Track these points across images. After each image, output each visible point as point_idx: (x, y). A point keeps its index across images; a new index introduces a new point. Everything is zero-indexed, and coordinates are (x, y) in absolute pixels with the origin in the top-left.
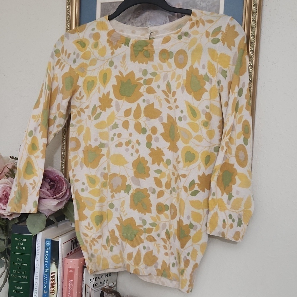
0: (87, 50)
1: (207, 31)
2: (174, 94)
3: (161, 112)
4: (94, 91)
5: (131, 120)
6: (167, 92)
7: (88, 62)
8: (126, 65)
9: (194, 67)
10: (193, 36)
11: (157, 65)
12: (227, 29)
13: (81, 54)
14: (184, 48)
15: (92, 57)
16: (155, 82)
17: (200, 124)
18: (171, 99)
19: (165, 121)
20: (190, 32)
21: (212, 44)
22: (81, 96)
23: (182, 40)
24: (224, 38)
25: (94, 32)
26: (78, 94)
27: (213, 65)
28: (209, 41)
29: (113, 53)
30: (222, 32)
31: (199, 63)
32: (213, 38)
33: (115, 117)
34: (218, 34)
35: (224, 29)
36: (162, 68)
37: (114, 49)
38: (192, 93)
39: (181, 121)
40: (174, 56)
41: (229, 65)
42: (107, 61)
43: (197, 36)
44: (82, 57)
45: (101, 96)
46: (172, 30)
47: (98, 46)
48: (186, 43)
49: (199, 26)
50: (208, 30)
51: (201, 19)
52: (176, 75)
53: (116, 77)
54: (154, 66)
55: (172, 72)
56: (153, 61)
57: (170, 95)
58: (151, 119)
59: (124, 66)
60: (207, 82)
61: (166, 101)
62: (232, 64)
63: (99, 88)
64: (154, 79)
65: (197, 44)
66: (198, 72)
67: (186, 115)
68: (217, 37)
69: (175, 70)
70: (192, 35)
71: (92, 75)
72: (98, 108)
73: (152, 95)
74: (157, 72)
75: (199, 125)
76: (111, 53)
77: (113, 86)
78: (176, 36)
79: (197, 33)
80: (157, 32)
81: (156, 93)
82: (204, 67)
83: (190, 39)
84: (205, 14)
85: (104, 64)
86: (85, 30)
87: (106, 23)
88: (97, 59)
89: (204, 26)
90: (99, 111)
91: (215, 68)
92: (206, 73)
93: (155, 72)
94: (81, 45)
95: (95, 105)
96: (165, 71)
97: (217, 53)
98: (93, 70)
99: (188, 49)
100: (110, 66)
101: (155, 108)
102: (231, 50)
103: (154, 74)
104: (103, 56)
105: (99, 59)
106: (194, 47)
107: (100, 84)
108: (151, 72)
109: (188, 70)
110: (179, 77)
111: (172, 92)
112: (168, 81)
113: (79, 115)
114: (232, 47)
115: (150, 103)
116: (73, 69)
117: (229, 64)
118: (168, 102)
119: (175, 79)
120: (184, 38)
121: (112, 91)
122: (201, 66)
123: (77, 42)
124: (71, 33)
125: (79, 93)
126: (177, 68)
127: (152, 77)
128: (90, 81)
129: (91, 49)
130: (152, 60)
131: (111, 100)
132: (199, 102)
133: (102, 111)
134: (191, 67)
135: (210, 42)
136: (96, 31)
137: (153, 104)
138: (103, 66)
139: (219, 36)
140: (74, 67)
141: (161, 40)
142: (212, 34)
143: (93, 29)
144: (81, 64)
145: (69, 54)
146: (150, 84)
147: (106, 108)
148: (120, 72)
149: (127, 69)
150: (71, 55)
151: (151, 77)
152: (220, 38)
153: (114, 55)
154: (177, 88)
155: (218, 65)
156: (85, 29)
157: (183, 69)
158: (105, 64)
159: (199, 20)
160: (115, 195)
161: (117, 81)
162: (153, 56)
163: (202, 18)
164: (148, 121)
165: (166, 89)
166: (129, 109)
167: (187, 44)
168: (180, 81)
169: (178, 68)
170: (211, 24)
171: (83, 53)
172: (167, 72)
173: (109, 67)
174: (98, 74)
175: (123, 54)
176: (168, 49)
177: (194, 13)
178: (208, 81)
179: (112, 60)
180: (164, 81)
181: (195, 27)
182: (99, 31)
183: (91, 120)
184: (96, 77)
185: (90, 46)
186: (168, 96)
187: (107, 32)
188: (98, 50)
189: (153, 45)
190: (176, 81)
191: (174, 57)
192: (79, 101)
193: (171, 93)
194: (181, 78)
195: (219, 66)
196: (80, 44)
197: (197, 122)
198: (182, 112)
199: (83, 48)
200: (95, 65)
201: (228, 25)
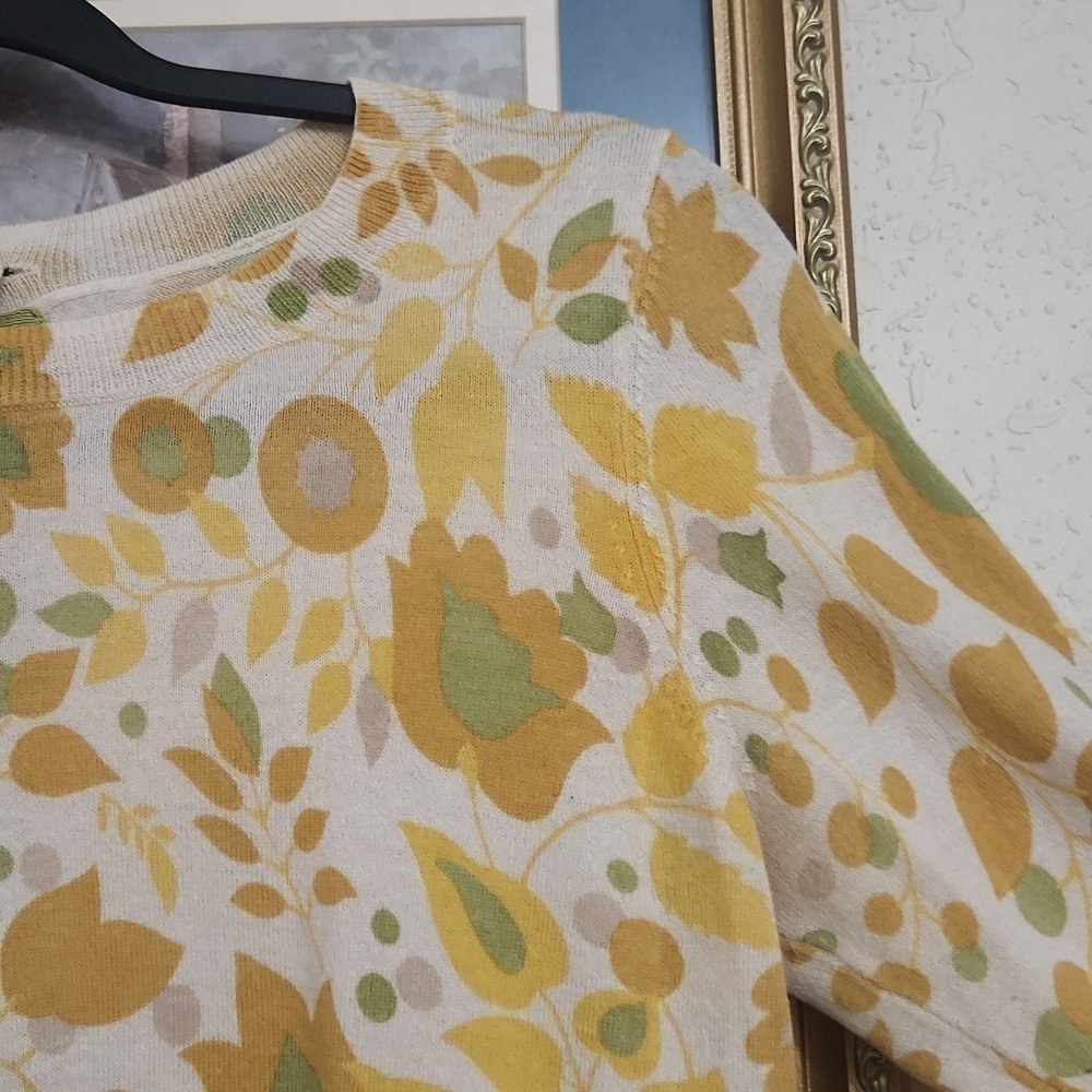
1: (503, 246)
2: (290, 771)
3: (176, 951)
6: (224, 764)
9: (459, 533)
10: (395, 290)
11: (103, 537)
12: (661, 224)
14: (335, 388)
16: (90, 680)
18: (262, 816)
19: (221, 1022)
20: (366, 256)
21: (569, 344)
23: (312, 319)
24: (651, 286)
27: (622, 514)
28: (538, 323)
30: (627, 243)
31: (494, 495)
32: (565, 297)
34: (600, 261)
35: (631, 222)
36: (147, 558)
38: (467, 753)
39: (390, 1013)
40: (255, 449)
43: (436, 289)
46: (196, 240)
48: (351, 346)
49: (433, 206)
50: (514, 240)
51: (436, 155)
52: (298, 611)
54: (77, 550)
55: (248, 589)
56: (62, 504)
57: (255, 789)
58: (79, 1029)
60: (592, 658)
61: (216, 841)
62: (779, 472)
64: (84, 659)
65: (443, 349)
66: (497, 566)
67: (426, 955)
68: (595, 287)
69: (277, 570)
70: (385, 279)
73: (77, 807)
74: (107, 593)
78: (255, 293)
79: (427, 261)
80: (60, 266)
81: (108, 776)
82: (545, 530)
83: (375, 312)
84: (466, 119)
89: (475, 206)
92: (578, 580)
93: (89, 597)
96: (181, 584)
97: (633, 416)
99: (368, 386)
101: (111, 911)
102: (733, 369)
103: (80, 613)
106: (428, 373)
108: (49, 602)
109: (405, 559)
110: (325, 620)
111: (266, 757)
112: (223, 661)
114: (738, 350)
115: (64, 880)
118: (239, 846)
119: (285, 646)
120: (324, 309)
122: (520, 524)
126: (300, 550)
127: (65, 642)
130: (57, 498)
134: (430, 534)
135: (556, 329)
137: (87, 888)
139: (614, 280)
141: (123, 324)
142: (553, 265)
146: (50, 705)
151: (50, 640)
152: (623, 294)
154: (320, 716)
155: (664, 505)
157: (356, 552)
159: (425, 165)
162: (57, 464)
163: (449, 142)
164: (54, 1051)
165: (207, 733)
167: (364, 355)
168: (338, 653)
169: (310, 547)
170: (524, 195)
172: (203, 591)
176: (191, 402)
177: (373, 113)
178: (604, 649)
180: (182, 665)
181: (406, 220)
186: (227, 795)
189: (48, 366)
190: (300, 658)
191: (254, 462)
193: (264, 768)
194: (349, 633)
198: (385, 927)
201: (661, 192)
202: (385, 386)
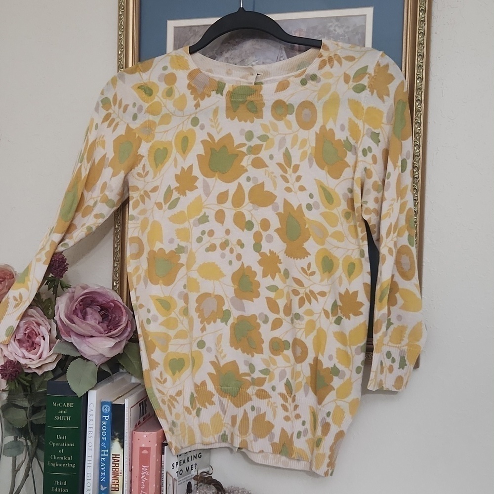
0: (155, 100)
1: (345, 73)
2: (296, 168)
3: (276, 197)
4: (167, 165)
5: (227, 208)
6: (285, 166)
7: (157, 119)
8: (219, 124)
9: (328, 128)
10: (324, 81)
11: (268, 124)
12: (377, 71)
13: (146, 106)
14: (310, 99)
15: (164, 111)
16: (265, 150)
17: (341, 214)
18: (291, 175)
19: (281, 209)
20: (319, 74)
21: (354, 93)
22: (145, 172)
23: (308, 86)
24: (372, 83)
25: (166, 72)
26: (141, 169)
27: (356, 125)
28: (349, 88)
29: (197, 106)
30: (369, 74)
31: (335, 121)
32: (355, 84)
33: (204, 205)
34: (363, 77)
35: (371, 70)
36: (276, 129)
37: (199, 99)
38: (326, 168)
39: (311, 210)
40: (295, 110)
41: (382, 125)
42: (189, 118)
43: (331, 81)
44: (148, 111)
45: (179, 173)
46: (291, 70)
47: (173, 93)
48: (314, 91)
49: (333, 65)
50: (347, 72)
51: (335, 55)
52: (300, 140)
53: (204, 142)
54: (264, 127)
55: (292, 135)
56: (262, 118)
57: (290, 171)
58: (260, 207)
59: (216, 125)
60: (348, 152)
61: (283, 179)
62: (386, 122)
63: (175, 160)
64: (264, 146)
65: (330, 93)
66: (334, 134)
67: (317, 201)
68: (361, 82)
69: (297, 133)
70: (322, 78)
71: (163, 140)
72: (174, 191)
73: (262, 170)
74: (268, 135)
75: (339, 216)
76: (195, 106)
77: (199, 156)
78: (298, 80)
79: (330, 75)
80: (267, 74)
81: (267, 167)
82: (342, 128)
83: (319, 85)
84: (342, 48)
85: (183, 122)
86: (151, 69)
87: (186, 58)
88: (171, 114)
89: (341, 66)
90: (175, 195)
91: (360, 129)
92: (347, 138)
93: (265, 135)
94: (145, 93)
95: (169, 187)
96: (281, 134)
97: (363, 107)
98: (165, 132)
99: (316, 99)
100: (193, 126)
101: (266, 189)
102: (384, 101)
103: (264, 138)
104: (181, 110)
105: (175, 115)
106: (326, 98)
107: (178, 153)
108: (259, 136)
109: (318, 132)
110: (304, 142)
111: (292, 166)
112: (287, 148)
113: (142, 202)
114: (385, 97)
115: (259, 183)
116: (133, 130)
117: (383, 123)
118: (286, 180)
119: (297, 146)
120: (310, 83)
121: (197, 163)
122: (338, 126)
123: (139, 88)
124: (128, 73)
125: (142, 166)
126: (301, 129)
127: (262, 143)
128: (161, 148)
129: (162, 99)
130: (262, 117)
131: (196, 178)
132: (337, 181)
133: (181, 195)
134: (323, 128)
135: (352, 90)
136: (170, 70)
137: (262, 185)
138: (181, 126)
139: (365, 81)
140: (134, 125)
141: (275, 85)
142: (354, 78)
143: (165, 68)
144: (145, 122)
145: (126, 107)
146: (258, 153)
147: (187, 191)
148: (209, 135)
149: (221, 129)
150: (129, 107)
151: (259, 142)
152: (366, 84)
153: (199, 109)
154: (302, 159)
155: (364, 125)
156: (152, 67)
157: (310, 130)
158: (185, 122)
159: (333, 57)
160: (207, 326)
161: (204, 149)
162: (262, 111)
163: (338, 53)
164: (256, 210)
165: (283, 160)
166: (225, 192)
167: (316, 93)
168: (306, 148)
169: (303, 129)
170: (351, 63)
171: (148, 105)
172: (284, 135)
173: (191, 127)
174: (174, 138)
175: (214, 107)
176: (285, 101)
177: (324, 45)
178: (350, 151)
179: (197, 116)
180: (280, 148)
181: (328, 67)
182: (174, 71)
183: (162, 210)
184: (170, 143)
185: (160, 94)
186: (286, 172)
187: (187, 72)
188: (173, 101)
189: (262, 93)
190: (300, 149)
191: (295, 112)
192: (142, 179)
193: (292, 167)
194: (308, 145)
195: (367, 126)
196: (143, 90)
197: (335, 211)
198: (311, 196)
199: (149, 97)
200: (168, 124)
201: (378, 65)
202: (319, 100)
